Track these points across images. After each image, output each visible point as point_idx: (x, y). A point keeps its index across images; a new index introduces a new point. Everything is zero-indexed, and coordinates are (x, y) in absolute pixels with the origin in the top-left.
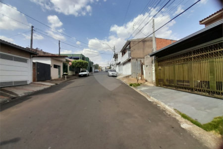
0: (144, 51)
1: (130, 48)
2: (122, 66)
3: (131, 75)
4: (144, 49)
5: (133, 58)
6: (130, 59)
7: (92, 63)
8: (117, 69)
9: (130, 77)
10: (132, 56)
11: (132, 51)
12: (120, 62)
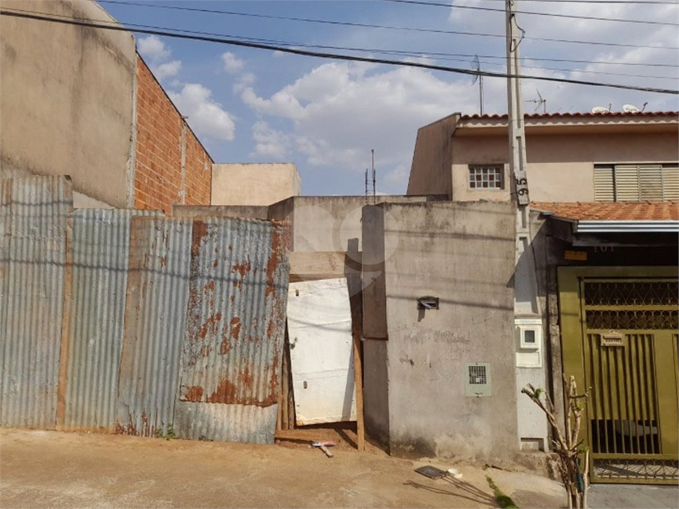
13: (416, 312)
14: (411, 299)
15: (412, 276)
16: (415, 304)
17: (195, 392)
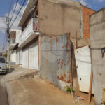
0: (63, 24)
1: (37, 14)
2: (21, 52)
3: (37, 72)
4: (63, 20)
5: (43, 35)
6: (38, 37)
8: (14, 58)
9: (36, 76)
10: (41, 29)
11: (42, 19)
12: (18, 44)
13: (101, 54)
14: (99, 49)
15: (99, 40)
16: (100, 51)
17: (58, 77)
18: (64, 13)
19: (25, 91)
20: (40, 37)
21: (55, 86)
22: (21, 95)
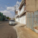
0: (36, 7)
7: (5, 16)
9: (25, 27)
10: (27, 10)
11: (27, 6)
12: (18, 15)
17: (34, 28)
18: (36, 2)
19: (22, 31)
20: (26, 12)
21: (33, 31)
22: (20, 33)
